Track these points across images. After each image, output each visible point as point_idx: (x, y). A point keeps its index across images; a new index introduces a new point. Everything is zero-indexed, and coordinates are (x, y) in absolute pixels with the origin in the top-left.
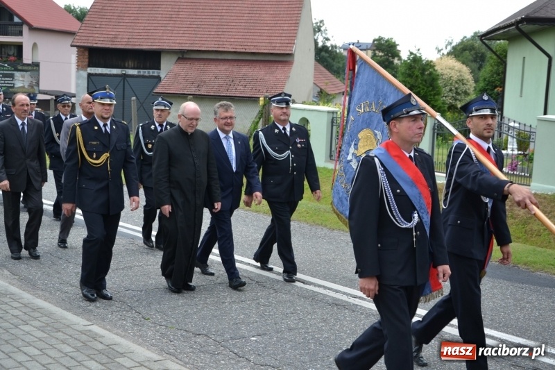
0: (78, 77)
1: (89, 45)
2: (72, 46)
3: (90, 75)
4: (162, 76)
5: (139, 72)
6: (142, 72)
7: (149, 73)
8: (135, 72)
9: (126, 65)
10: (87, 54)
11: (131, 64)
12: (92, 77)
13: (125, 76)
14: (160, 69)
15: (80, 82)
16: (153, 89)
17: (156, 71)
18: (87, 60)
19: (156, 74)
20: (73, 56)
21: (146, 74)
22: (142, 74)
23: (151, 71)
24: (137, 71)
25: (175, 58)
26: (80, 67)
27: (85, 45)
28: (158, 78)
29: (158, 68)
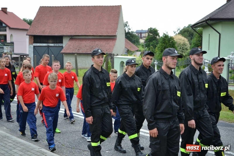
0: (29, 48)
1: (34, 34)
2: (27, 35)
3: (34, 47)
4: (64, 46)
5: (54, 45)
6: (56, 45)
7: (58, 45)
8: (52, 45)
9: (49, 42)
10: (33, 38)
11: (51, 41)
12: (35, 47)
13: (48, 46)
14: (63, 43)
15: (30, 49)
16: (60, 51)
17: (61, 44)
18: (33, 41)
19: (61, 45)
20: (27, 39)
21: (57, 45)
22: (55, 45)
23: (59, 44)
24: (53, 44)
25: (69, 39)
26: (30, 43)
27: (32, 34)
28: (62, 47)
29: (62, 43)
